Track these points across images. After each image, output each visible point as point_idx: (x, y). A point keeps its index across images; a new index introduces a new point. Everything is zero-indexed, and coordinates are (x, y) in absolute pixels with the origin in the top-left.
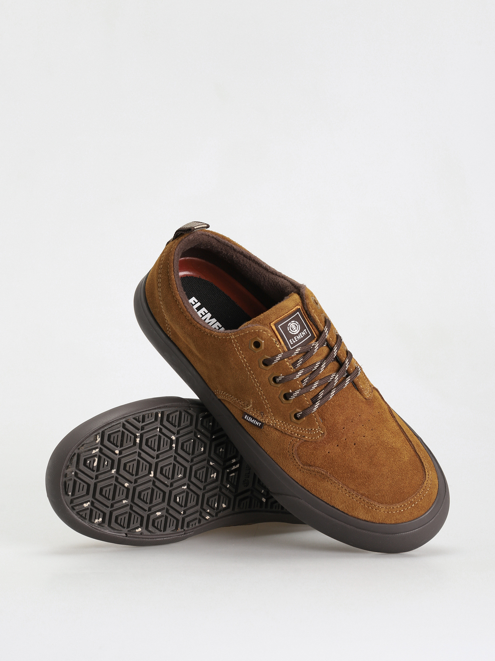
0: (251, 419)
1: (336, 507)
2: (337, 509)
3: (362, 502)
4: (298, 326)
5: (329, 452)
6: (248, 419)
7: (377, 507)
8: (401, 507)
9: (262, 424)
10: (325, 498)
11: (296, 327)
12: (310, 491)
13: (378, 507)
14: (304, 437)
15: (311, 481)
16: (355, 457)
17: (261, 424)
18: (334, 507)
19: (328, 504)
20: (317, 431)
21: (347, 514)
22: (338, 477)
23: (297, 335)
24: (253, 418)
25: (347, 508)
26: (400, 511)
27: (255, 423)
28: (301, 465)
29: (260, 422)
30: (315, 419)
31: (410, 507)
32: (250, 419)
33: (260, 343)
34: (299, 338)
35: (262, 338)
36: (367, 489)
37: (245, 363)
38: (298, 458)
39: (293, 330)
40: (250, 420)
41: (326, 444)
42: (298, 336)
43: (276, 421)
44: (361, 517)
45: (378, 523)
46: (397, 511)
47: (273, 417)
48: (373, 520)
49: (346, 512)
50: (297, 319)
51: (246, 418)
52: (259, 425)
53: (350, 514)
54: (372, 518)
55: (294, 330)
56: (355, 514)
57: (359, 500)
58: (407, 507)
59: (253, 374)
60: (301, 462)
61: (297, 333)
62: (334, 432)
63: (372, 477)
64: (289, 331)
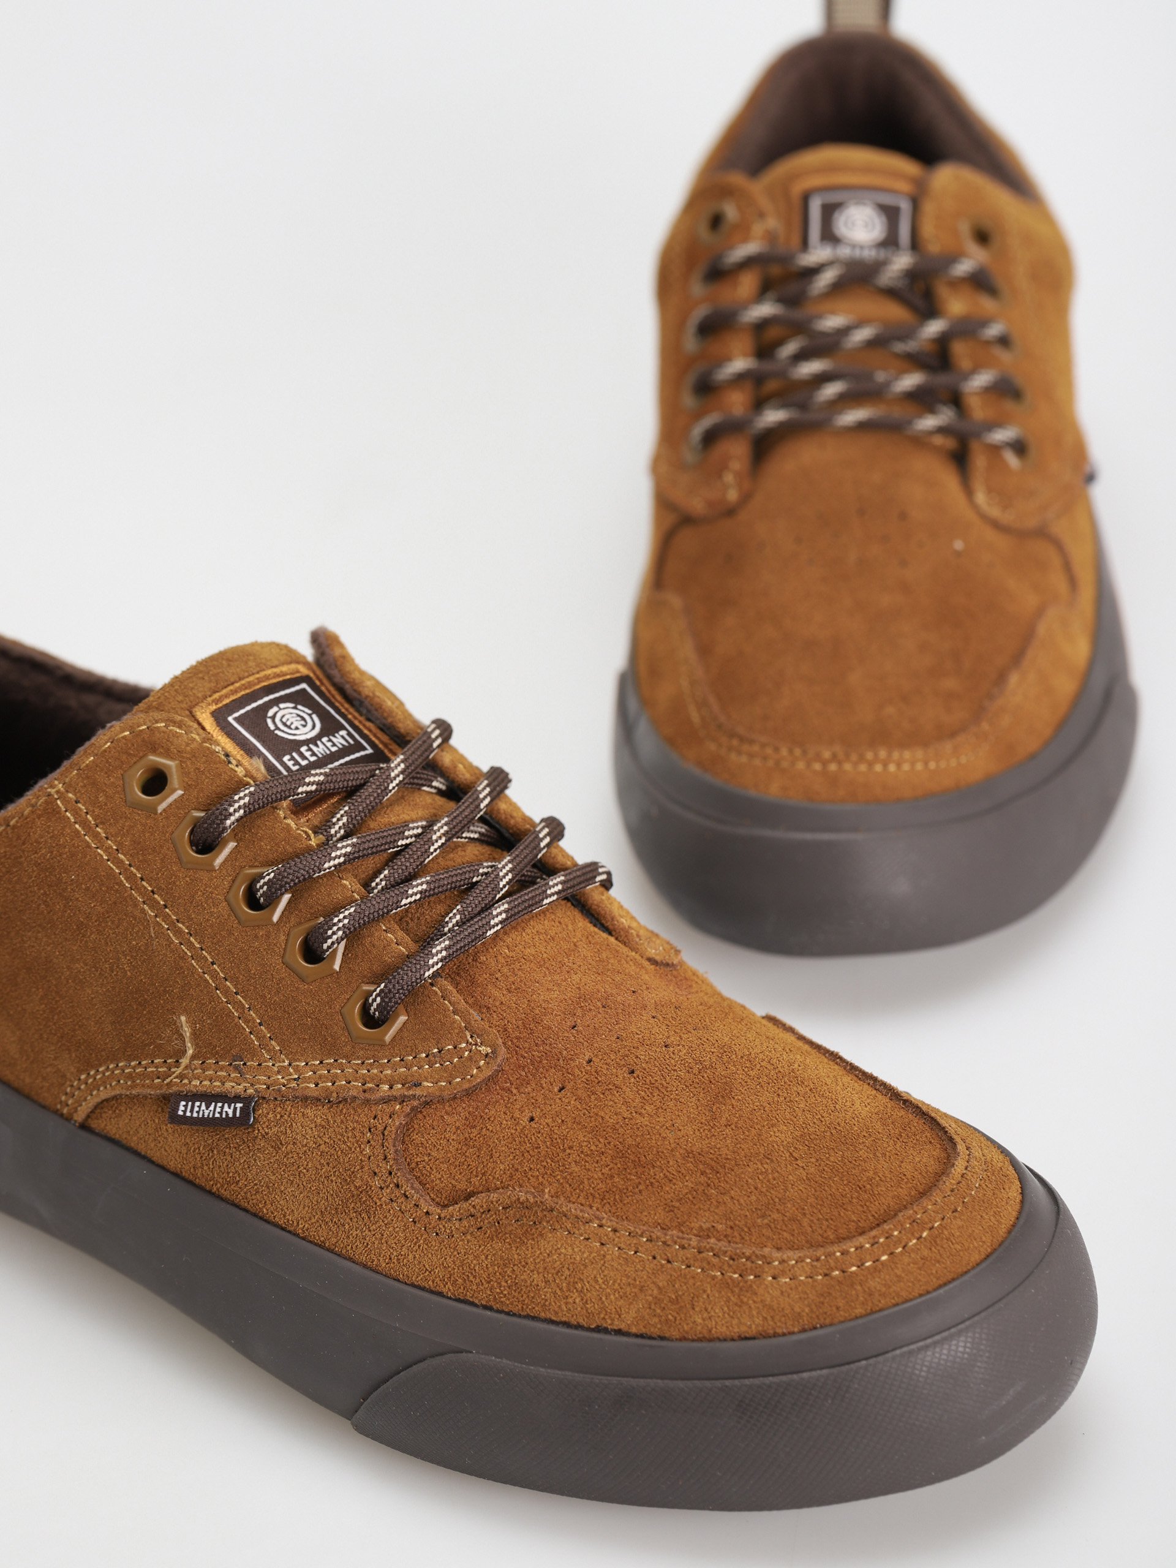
0: (203, 1104)
1: (612, 1324)
2: (619, 1332)
3: (709, 1263)
4: (312, 718)
5: (532, 1119)
6: (192, 1111)
7: (776, 1263)
8: (876, 1246)
9: (246, 1100)
10: (560, 1307)
11: (303, 719)
12: (492, 1303)
13: (782, 1262)
14: (418, 1085)
15: (486, 1258)
16: (643, 1111)
17: (241, 1105)
18: (606, 1331)
19: (579, 1327)
20: (465, 1050)
21: (662, 1338)
22: (591, 1198)
23: (313, 741)
24: (209, 1098)
25: (654, 1310)
26: (877, 1263)
27: (221, 1113)
28: (435, 1210)
29: (237, 1098)
30: (446, 1002)
31: (914, 1241)
32: (199, 1107)
33: (164, 770)
34: (323, 752)
35: (167, 754)
36: (717, 1207)
37: (126, 869)
38: (417, 1185)
39: (289, 727)
40: (198, 1112)
41: (515, 1091)
42: (317, 745)
43: (297, 1069)
44: (722, 1330)
45: (796, 1330)
46: (863, 1264)
47: (283, 1056)
48: (771, 1323)
49: (654, 1331)
50: (300, 699)
51: (185, 1112)
52: (238, 1115)
53: (675, 1334)
54: (769, 1318)
55: (297, 728)
56: (697, 1322)
57: (696, 1260)
58: (903, 1244)
59: (165, 906)
60: (433, 1200)
61: (309, 736)
62: (537, 1045)
63: (727, 1165)
64: (277, 732)
